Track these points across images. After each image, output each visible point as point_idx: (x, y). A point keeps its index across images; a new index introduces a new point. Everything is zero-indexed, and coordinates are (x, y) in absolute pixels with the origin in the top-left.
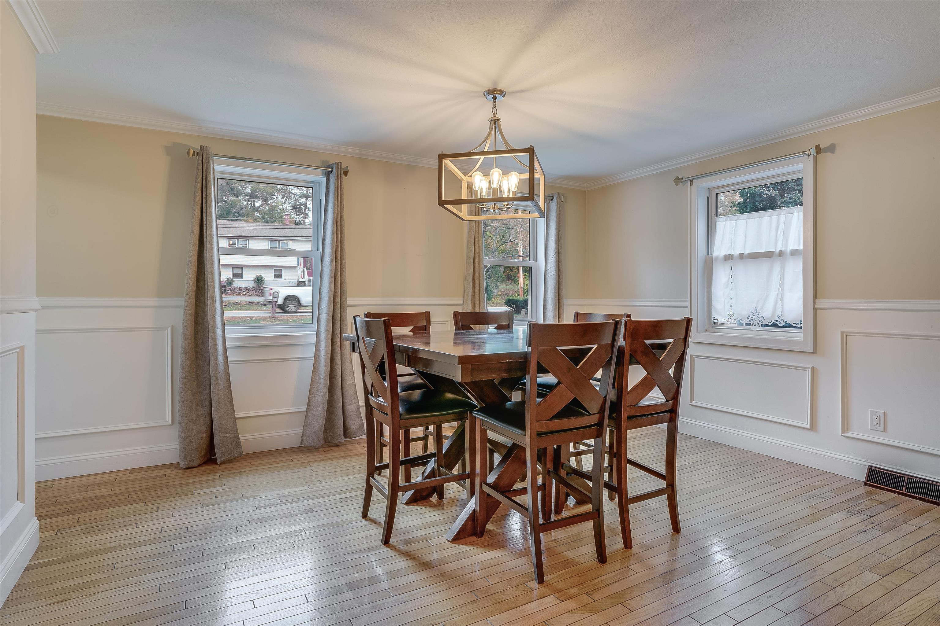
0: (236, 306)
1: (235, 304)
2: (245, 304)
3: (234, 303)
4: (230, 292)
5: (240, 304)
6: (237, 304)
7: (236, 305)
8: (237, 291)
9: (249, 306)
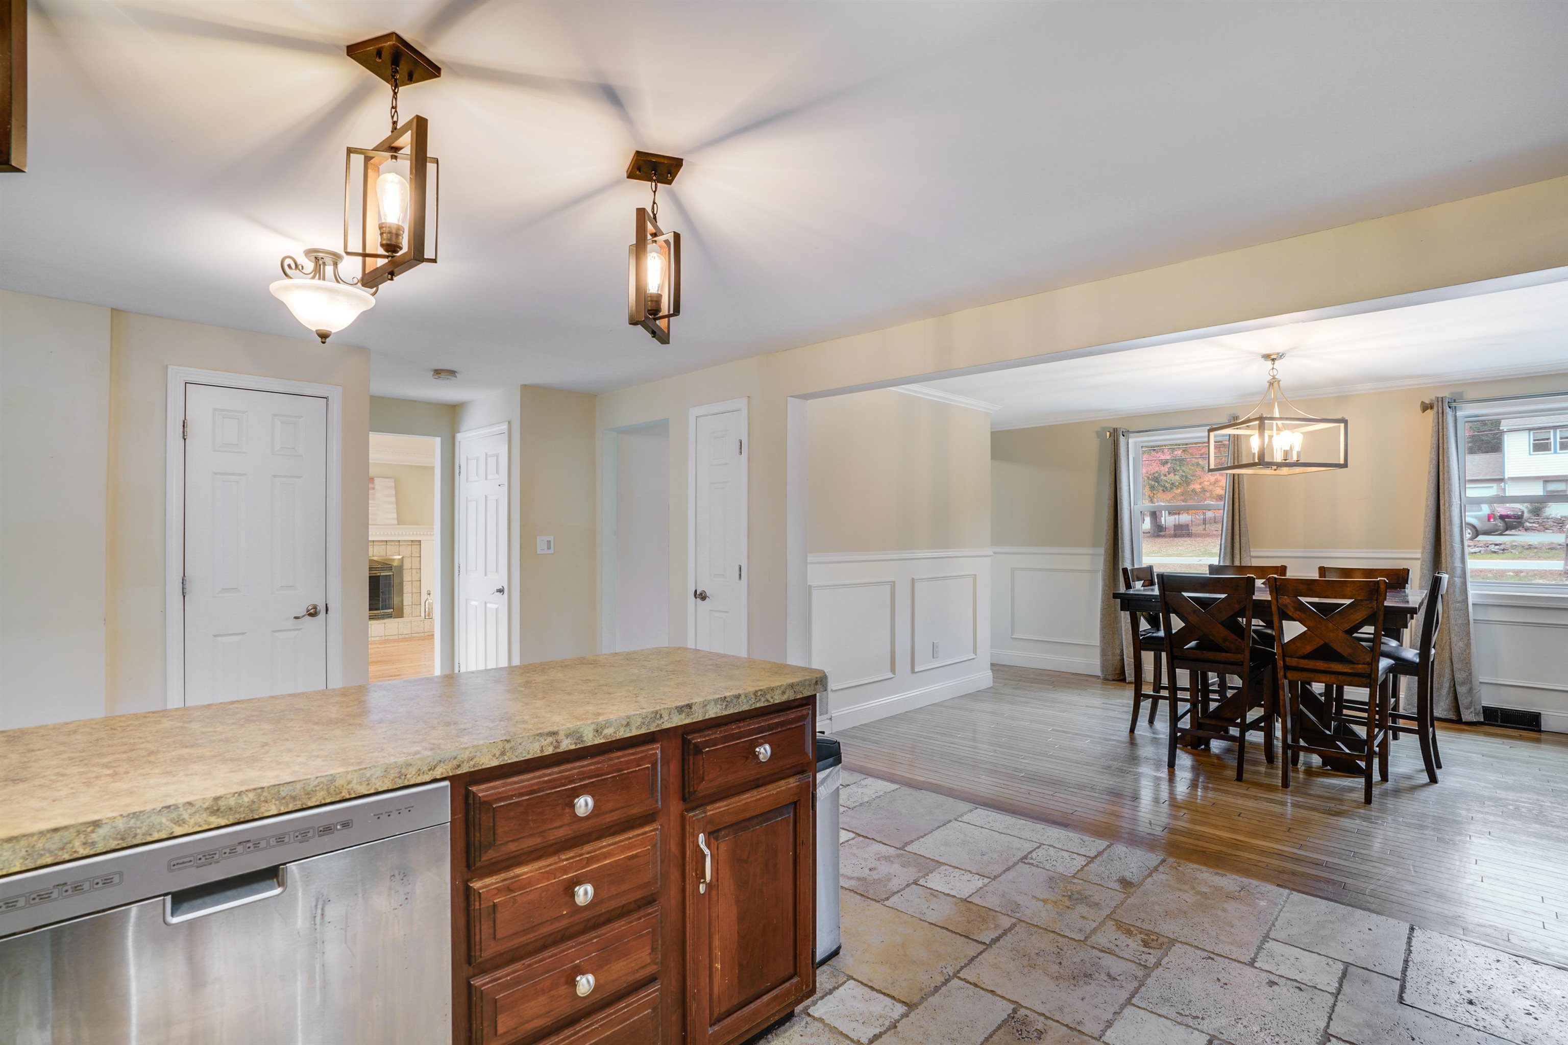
0: (1527, 552)
1: (1527, 547)
2: (1549, 549)
3: (1523, 547)
4: (1537, 525)
5: (1536, 548)
6: (1530, 547)
7: (1527, 549)
8: (1552, 524)
9: (1557, 551)
